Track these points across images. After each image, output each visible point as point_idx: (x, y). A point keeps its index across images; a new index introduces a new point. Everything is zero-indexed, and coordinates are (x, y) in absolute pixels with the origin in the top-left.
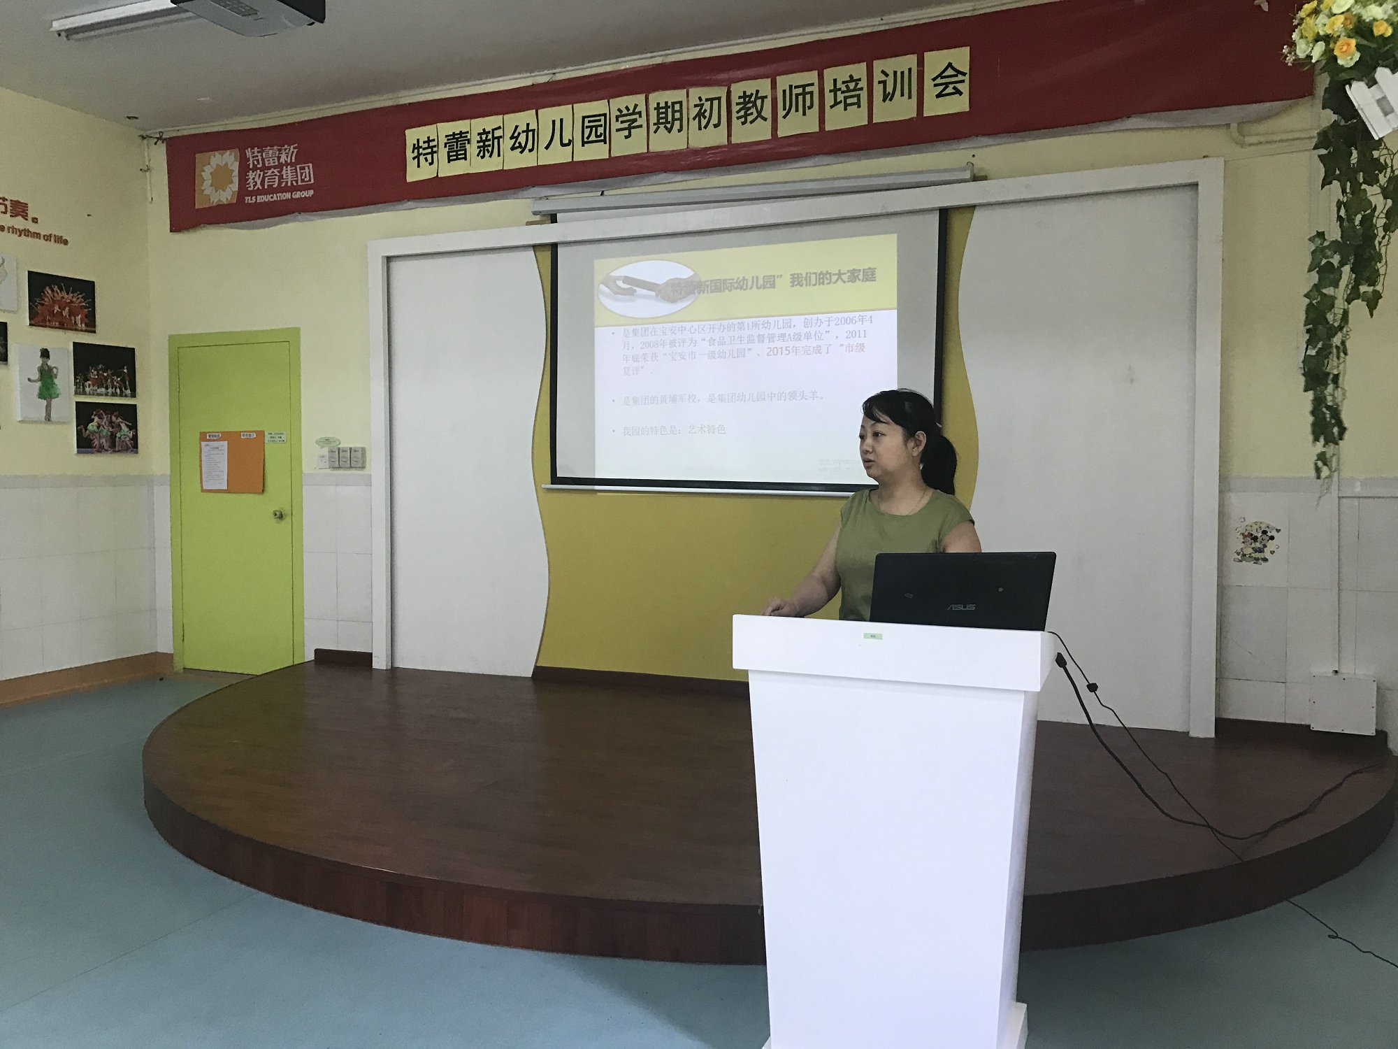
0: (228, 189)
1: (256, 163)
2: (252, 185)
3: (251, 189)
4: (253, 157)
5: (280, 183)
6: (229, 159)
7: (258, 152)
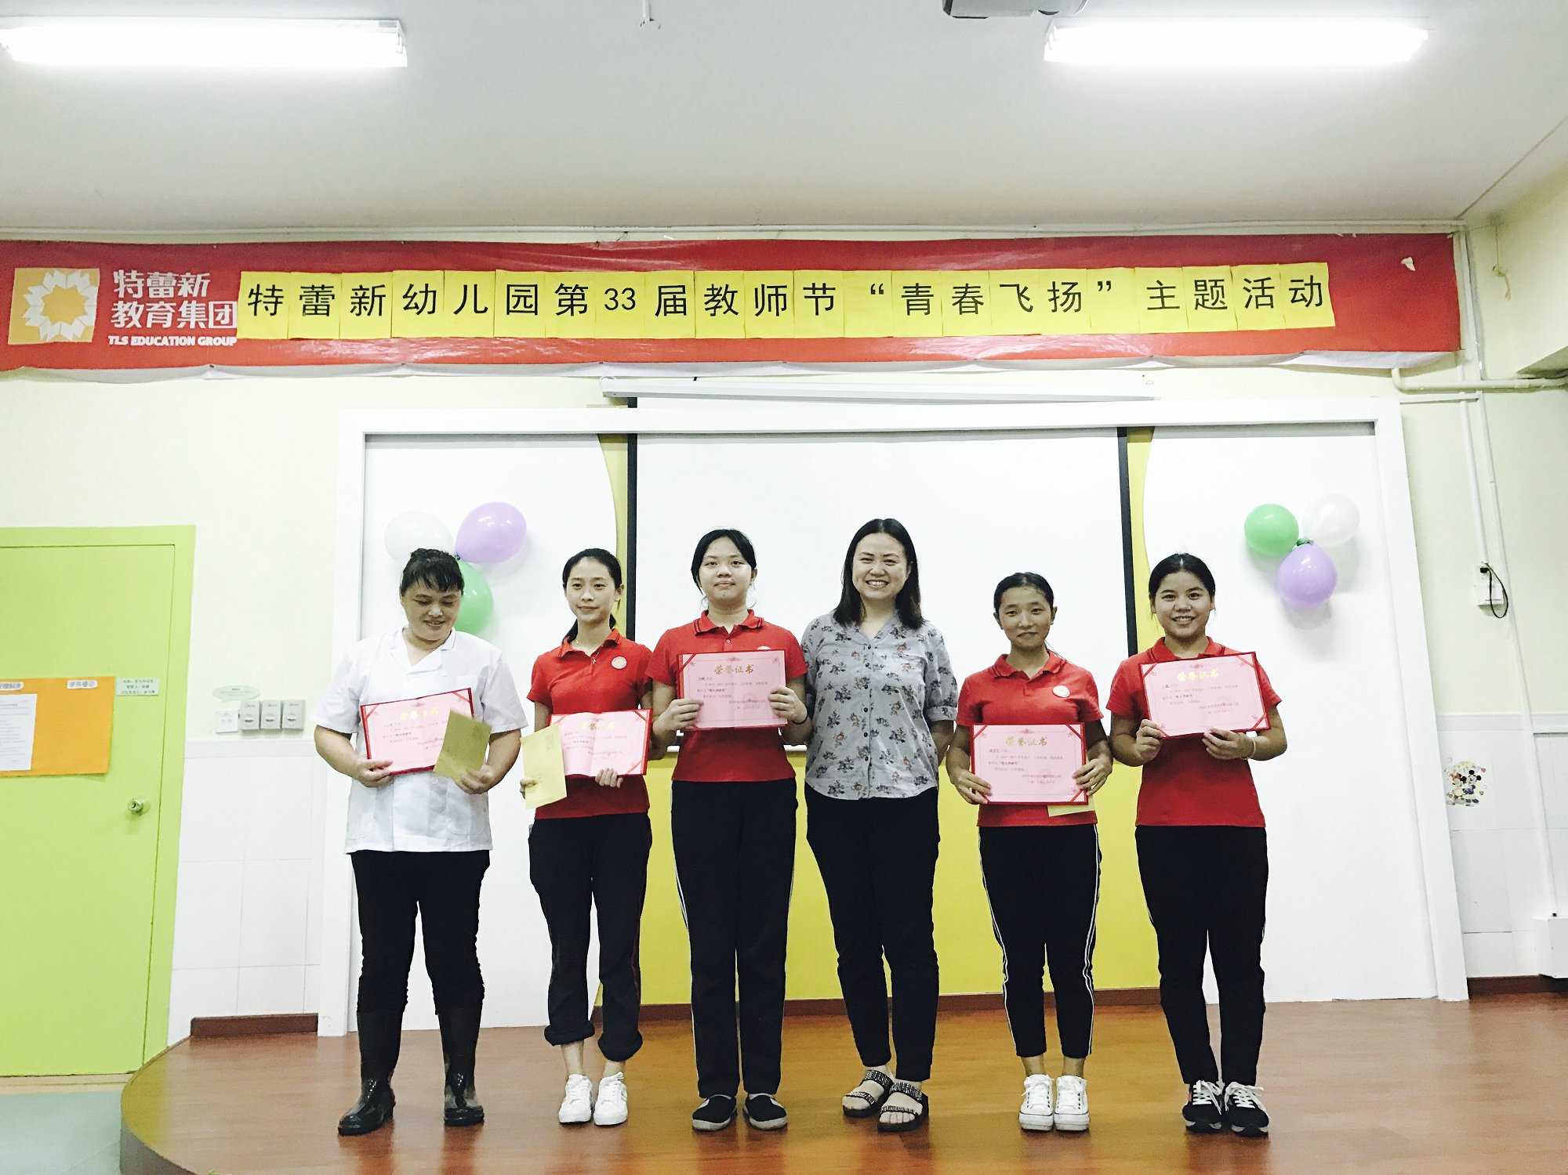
0: (76, 322)
1: (130, 291)
2: (122, 320)
3: (122, 325)
4: (126, 283)
5: (175, 322)
6: (84, 283)
7: (138, 277)
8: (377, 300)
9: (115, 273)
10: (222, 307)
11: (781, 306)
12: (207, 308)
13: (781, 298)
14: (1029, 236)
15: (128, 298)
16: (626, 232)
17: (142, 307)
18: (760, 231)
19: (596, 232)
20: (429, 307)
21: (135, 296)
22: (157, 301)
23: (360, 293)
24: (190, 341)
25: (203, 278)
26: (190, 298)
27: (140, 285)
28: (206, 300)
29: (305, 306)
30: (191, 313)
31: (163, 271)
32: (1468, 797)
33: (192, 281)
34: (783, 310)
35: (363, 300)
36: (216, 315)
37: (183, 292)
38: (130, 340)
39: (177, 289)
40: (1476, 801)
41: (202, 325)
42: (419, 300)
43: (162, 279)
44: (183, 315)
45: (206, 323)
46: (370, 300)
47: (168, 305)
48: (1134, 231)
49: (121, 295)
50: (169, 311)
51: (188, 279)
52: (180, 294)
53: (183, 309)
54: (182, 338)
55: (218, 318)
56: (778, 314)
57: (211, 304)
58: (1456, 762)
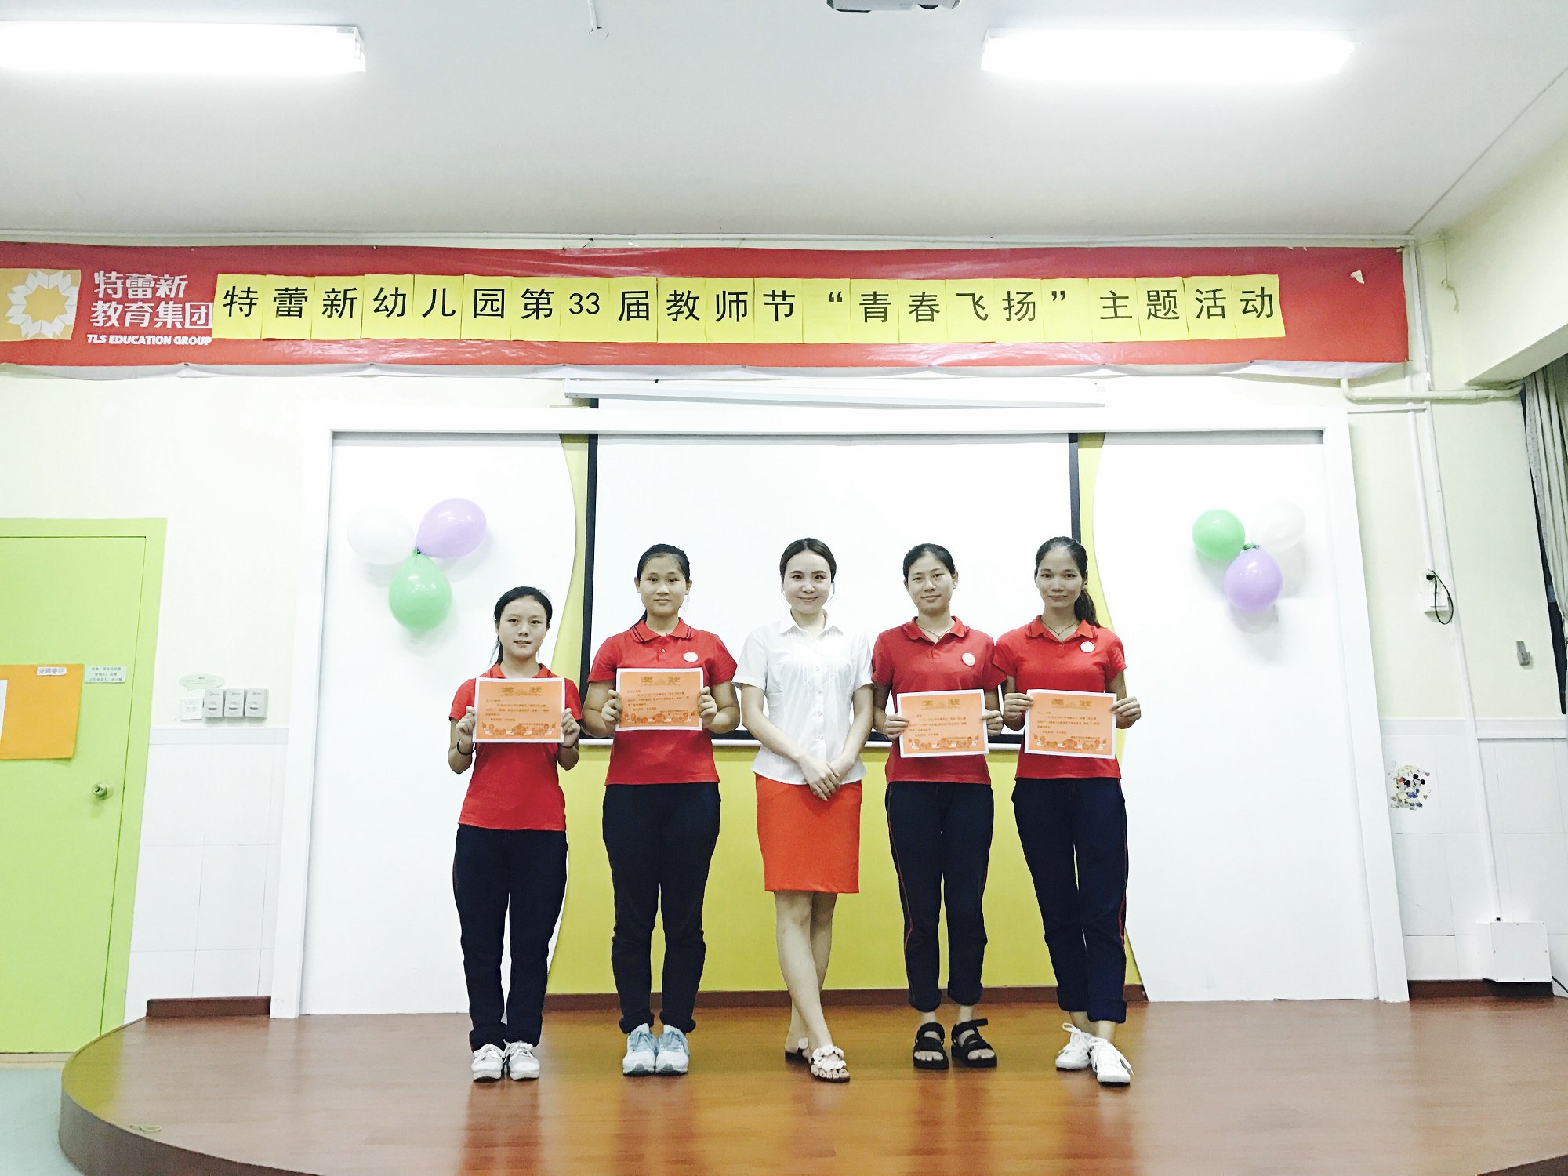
0: (57, 320)
1: (110, 291)
2: (101, 320)
3: (101, 324)
4: (106, 284)
5: (152, 322)
6: (65, 283)
7: (117, 278)
8: (348, 302)
9: (96, 275)
10: (198, 308)
11: (742, 311)
12: (184, 308)
13: (742, 305)
14: (985, 247)
15: (107, 299)
16: (592, 239)
17: (120, 307)
18: (723, 239)
19: (563, 239)
20: (399, 310)
21: (114, 296)
22: (135, 301)
23: (332, 296)
24: (167, 340)
25: (181, 280)
26: (167, 299)
27: (119, 286)
28: (183, 301)
29: (278, 308)
30: (168, 313)
31: (141, 273)
32: (1411, 800)
33: (169, 282)
34: (743, 316)
35: (335, 303)
36: (192, 315)
37: (161, 293)
38: (108, 339)
39: (155, 290)
40: (1420, 805)
41: (179, 325)
42: (390, 303)
43: (141, 281)
44: (161, 315)
45: (183, 324)
46: (341, 303)
47: (146, 306)
48: (1088, 243)
49: (101, 295)
50: (146, 312)
51: (166, 281)
52: (157, 295)
53: (161, 309)
54: (159, 337)
55: (195, 318)
56: (738, 320)
57: (188, 305)
58: (1401, 765)
